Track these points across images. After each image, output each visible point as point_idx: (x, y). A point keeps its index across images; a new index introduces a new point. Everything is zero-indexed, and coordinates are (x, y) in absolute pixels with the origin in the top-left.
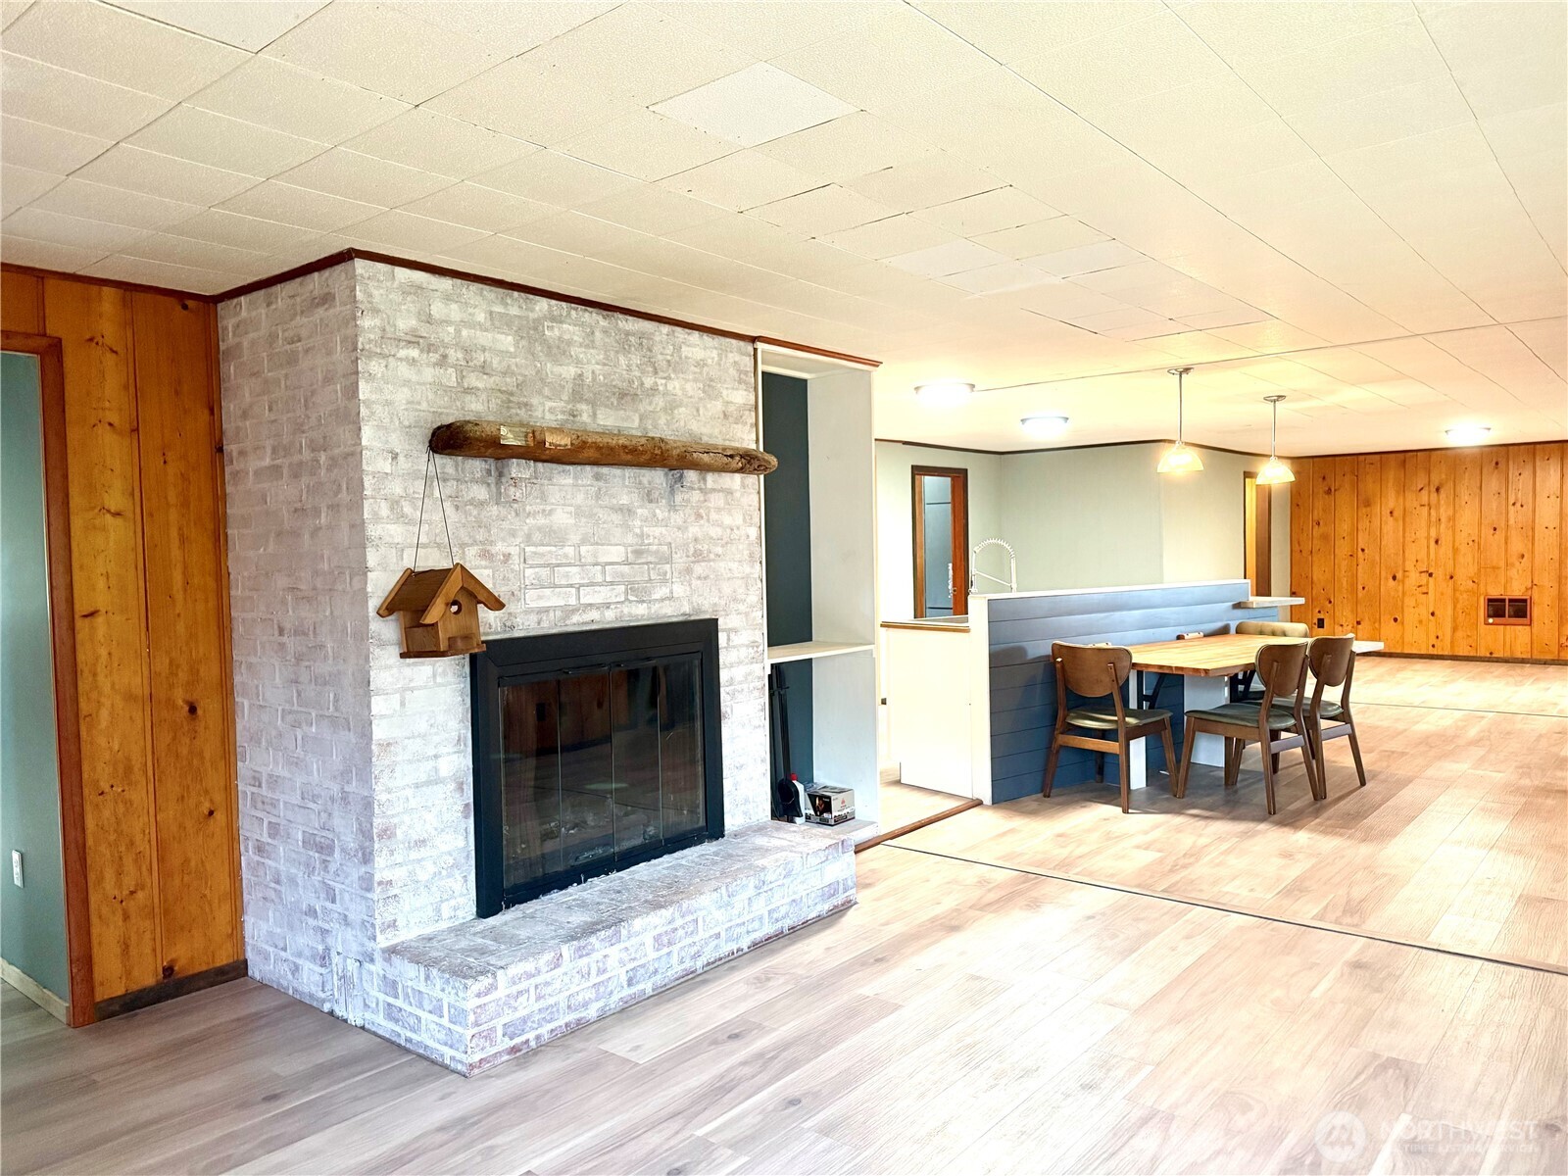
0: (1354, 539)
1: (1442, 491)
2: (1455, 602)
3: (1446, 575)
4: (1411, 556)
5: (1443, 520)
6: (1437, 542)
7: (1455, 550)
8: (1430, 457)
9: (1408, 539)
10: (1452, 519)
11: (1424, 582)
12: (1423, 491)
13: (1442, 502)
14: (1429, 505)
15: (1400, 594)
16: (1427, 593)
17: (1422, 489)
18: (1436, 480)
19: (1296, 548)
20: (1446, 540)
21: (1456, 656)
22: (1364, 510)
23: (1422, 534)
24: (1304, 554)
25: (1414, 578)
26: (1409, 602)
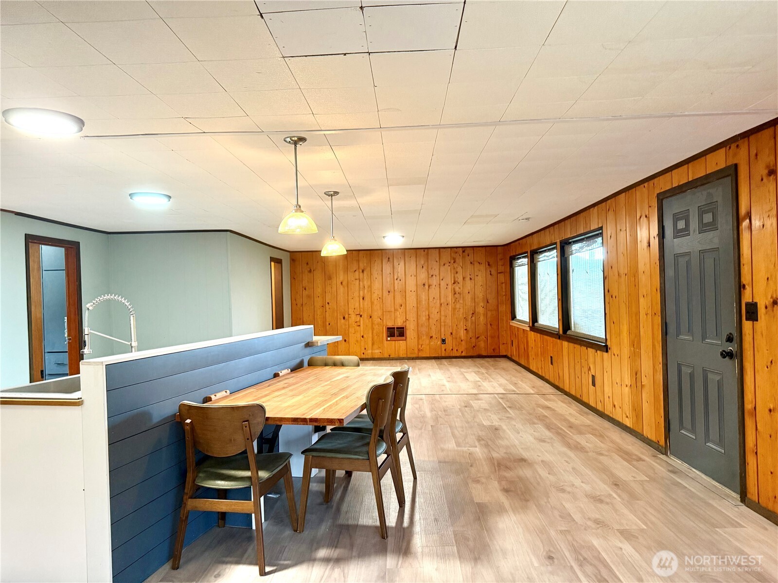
0: (324, 297)
1: (365, 272)
2: (373, 329)
3: (368, 316)
4: (351, 306)
5: (366, 287)
6: (363, 299)
7: (372, 303)
8: (359, 254)
9: (349, 297)
10: (370, 287)
11: (358, 320)
12: (356, 272)
13: (365, 278)
14: (359, 279)
15: (347, 326)
16: (360, 326)
17: (355, 271)
18: (362, 266)
19: (294, 302)
20: (367, 298)
21: (374, 358)
22: (328, 281)
23: (356, 294)
24: (299, 305)
25: (353, 318)
26: (352, 330)
